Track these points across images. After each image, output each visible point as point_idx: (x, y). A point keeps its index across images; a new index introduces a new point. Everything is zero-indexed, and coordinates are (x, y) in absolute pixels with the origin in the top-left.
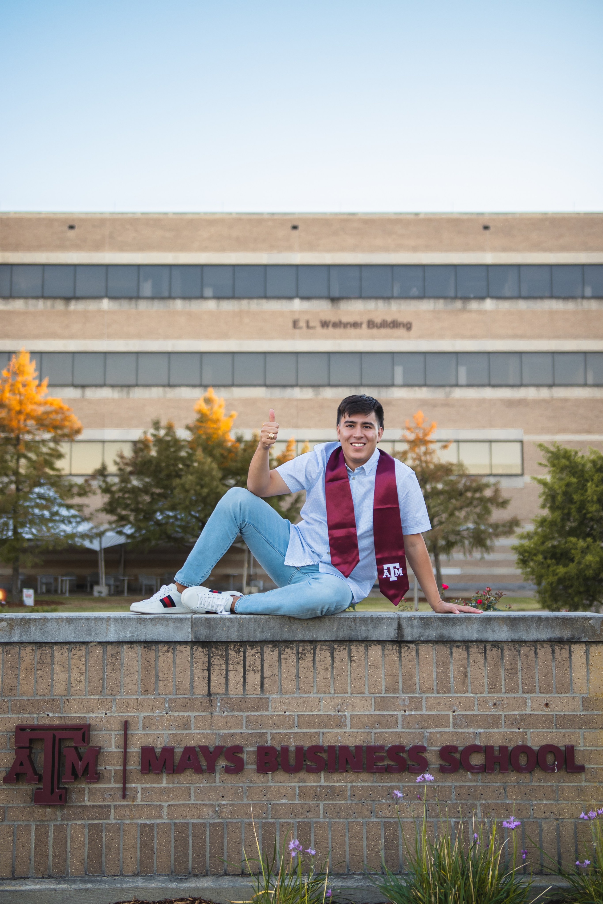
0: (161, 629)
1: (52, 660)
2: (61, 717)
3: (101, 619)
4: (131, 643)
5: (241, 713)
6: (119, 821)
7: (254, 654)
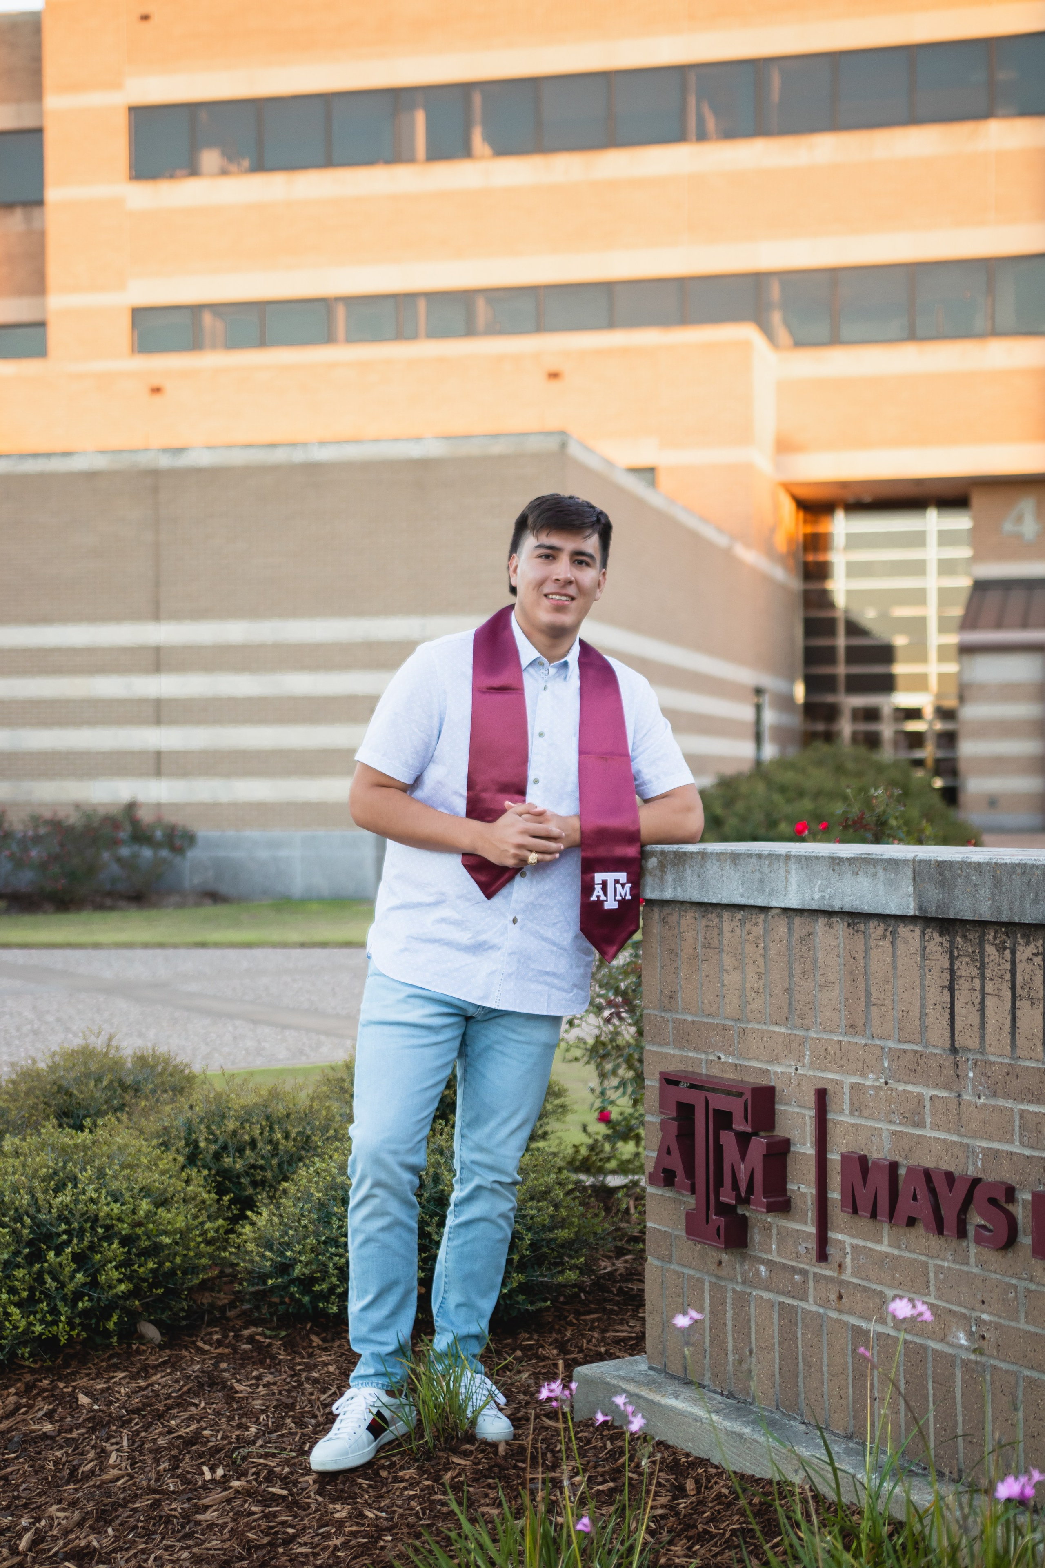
0: (865, 884)
1: (721, 943)
2: (736, 1065)
3: (778, 857)
4: (830, 914)
5: (1010, 1104)
6: (821, 1311)
7: (1031, 956)
